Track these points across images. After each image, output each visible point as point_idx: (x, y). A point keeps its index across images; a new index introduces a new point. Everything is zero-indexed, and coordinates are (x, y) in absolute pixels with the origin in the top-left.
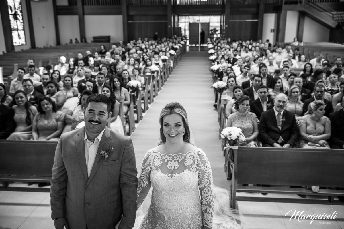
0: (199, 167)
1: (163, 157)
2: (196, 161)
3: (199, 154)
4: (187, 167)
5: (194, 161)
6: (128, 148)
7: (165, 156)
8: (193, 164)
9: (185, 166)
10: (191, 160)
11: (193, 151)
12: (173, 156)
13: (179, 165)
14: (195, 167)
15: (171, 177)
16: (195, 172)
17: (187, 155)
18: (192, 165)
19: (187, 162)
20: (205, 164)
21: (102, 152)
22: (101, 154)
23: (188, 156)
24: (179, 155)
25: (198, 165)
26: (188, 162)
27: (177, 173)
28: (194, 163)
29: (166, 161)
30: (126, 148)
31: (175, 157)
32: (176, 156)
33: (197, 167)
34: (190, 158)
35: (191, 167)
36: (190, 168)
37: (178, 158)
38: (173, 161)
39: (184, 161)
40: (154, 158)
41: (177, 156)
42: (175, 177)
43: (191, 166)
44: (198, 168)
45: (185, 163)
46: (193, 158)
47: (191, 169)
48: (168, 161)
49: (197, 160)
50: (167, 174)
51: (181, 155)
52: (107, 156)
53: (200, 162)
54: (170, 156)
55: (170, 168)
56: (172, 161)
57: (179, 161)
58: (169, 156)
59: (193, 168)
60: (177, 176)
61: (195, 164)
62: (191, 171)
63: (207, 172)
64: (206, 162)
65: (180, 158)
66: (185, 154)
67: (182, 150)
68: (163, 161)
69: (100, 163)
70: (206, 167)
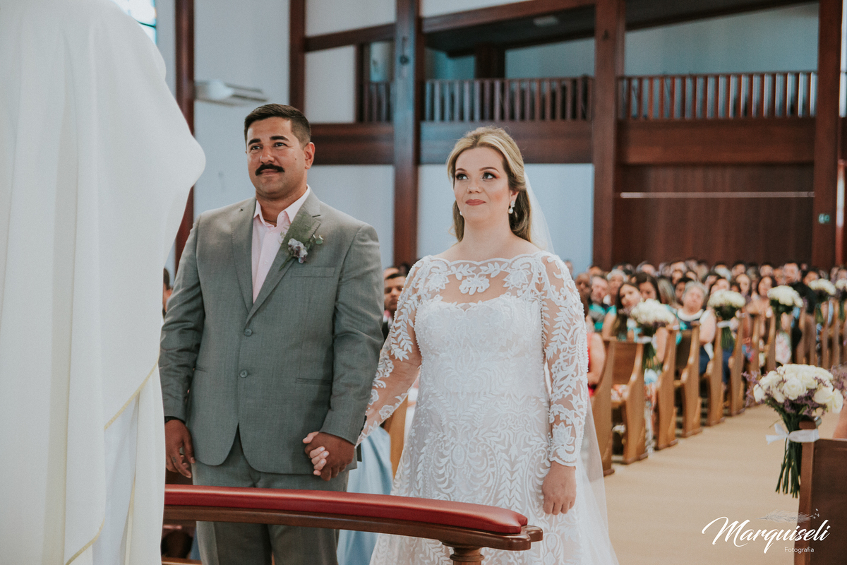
0: (542, 293)
1: (453, 268)
2: (536, 275)
3: (546, 263)
4: (511, 288)
5: (530, 277)
7: (457, 265)
8: (527, 282)
9: (505, 285)
10: (521, 274)
11: (532, 255)
12: (478, 266)
13: (489, 285)
14: (532, 291)
15: (465, 308)
16: (529, 302)
17: (513, 262)
18: (524, 284)
19: (510, 277)
20: (562, 288)
21: (292, 242)
23: (516, 265)
24: (493, 263)
25: (539, 287)
26: (513, 279)
27: (480, 301)
28: (530, 280)
29: (459, 278)
31: (481, 268)
32: (486, 265)
33: (537, 292)
34: (521, 268)
36: (518, 291)
37: (491, 269)
38: (477, 277)
39: (504, 274)
40: (431, 272)
41: (489, 264)
42: (475, 309)
43: (520, 287)
44: (539, 293)
45: (505, 280)
46: (529, 269)
47: (519, 293)
48: (464, 277)
49: (540, 274)
50: (456, 302)
51: (498, 262)
52: (303, 254)
53: (546, 280)
54: (471, 265)
55: (465, 292)
56: (472, 276)
57: (492, 276)
58: (467, 265)
59: (524, 292)
60: (479, 305)
61: (533, 282)
62: (518, 297)
63: (566, 311)
64: (565, 285)
65: (494, 270)
66: (510, 261)
67: (504, 252)
68: (452, 277)
69: (285, 270)
70: (565, 298)
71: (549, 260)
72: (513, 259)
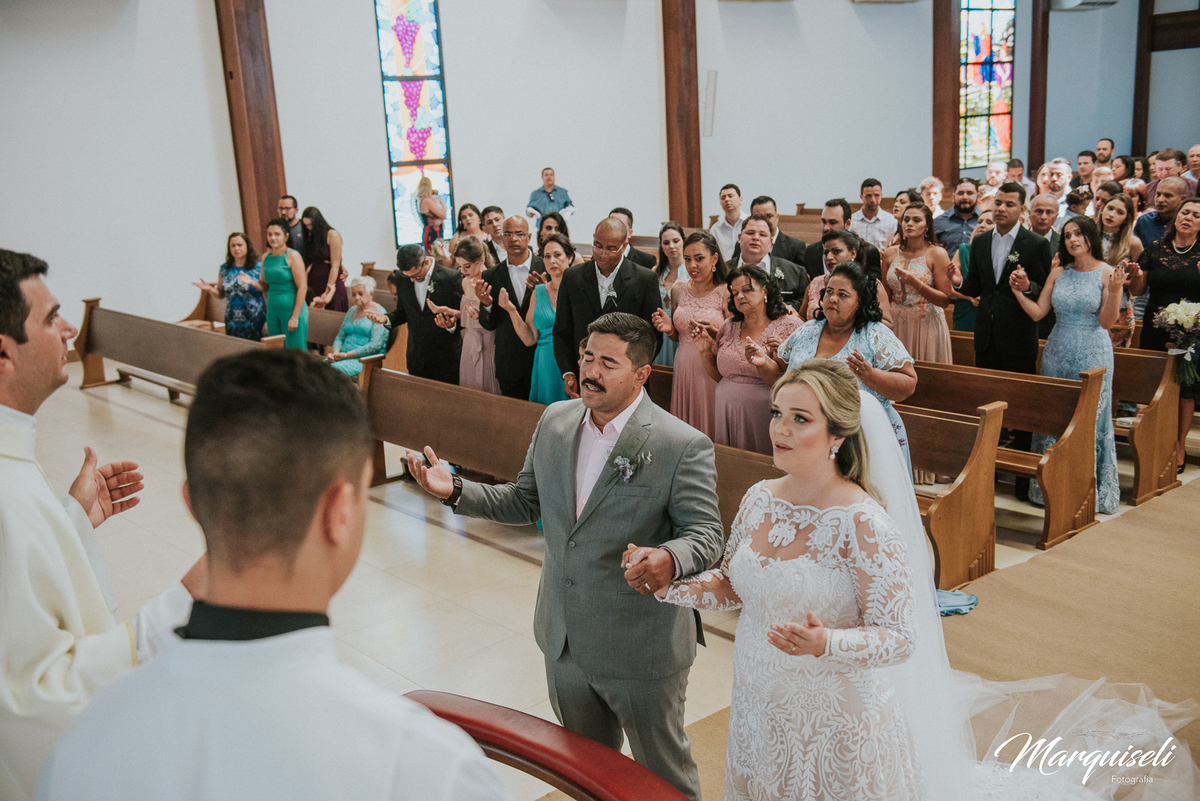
0: (849, 560)
1: (773, 505)
2: (842, 538)
3: (858, 522)
4: (813, 548)
5: (835, 538)
6: (689, 460)
7: (777, 503)
8: (831, 544)
9: (808, 544)
10: (828, 532)
11: (846, 509)
12: (793, 511)
13: (794, 538)
14: (834, 556)
15: (764, 564)
16: (827, 570)
17: (825, 514)
19: (816, 534)
20: (876, 555)
21: (619, 460)
22: (617, 465)
23: (825, 519)
24: (806, 510)
25: (845, 553)
26: (819, 537)
27: (779, 559)
28: (834, 543)
29: (773, 520)
30: (682, 461)
31: (796, 514)
32: (799, 511)
33: (840, 557)
34: (830, 524)
35: (820, 552)
36: (818, 555)
37: (803, 518)
38: (788, 522)
39: (811, 528)
40: (755, 504)
41: (803, 512)
42: (771, 569)
43: (821, 549)
44: (842, 560)
45: (810, 536)
46: (837, 527)
47: (820, 556)
48: (778, 521)
49: (847, 536)
50: (759, 553)
51: (811, 511)
52: (629, 473)
53: (854, 545)
54: (788, 508)
55: (770, 540)
56: (785, 521)
57: (800, 528)
58: (785, 507)
59: (825, 556)
60: (776, 564)
61: (837, 546)
62: (817, 562)
63: (882, 581)
64: (880, 549)
65: (804, 519)
66: (821, 512)
67: (820, 499)
68: (768, 516)
69: (610, 487)
70: (880, 566)
71: (863, 519)
72: (824, 511)
